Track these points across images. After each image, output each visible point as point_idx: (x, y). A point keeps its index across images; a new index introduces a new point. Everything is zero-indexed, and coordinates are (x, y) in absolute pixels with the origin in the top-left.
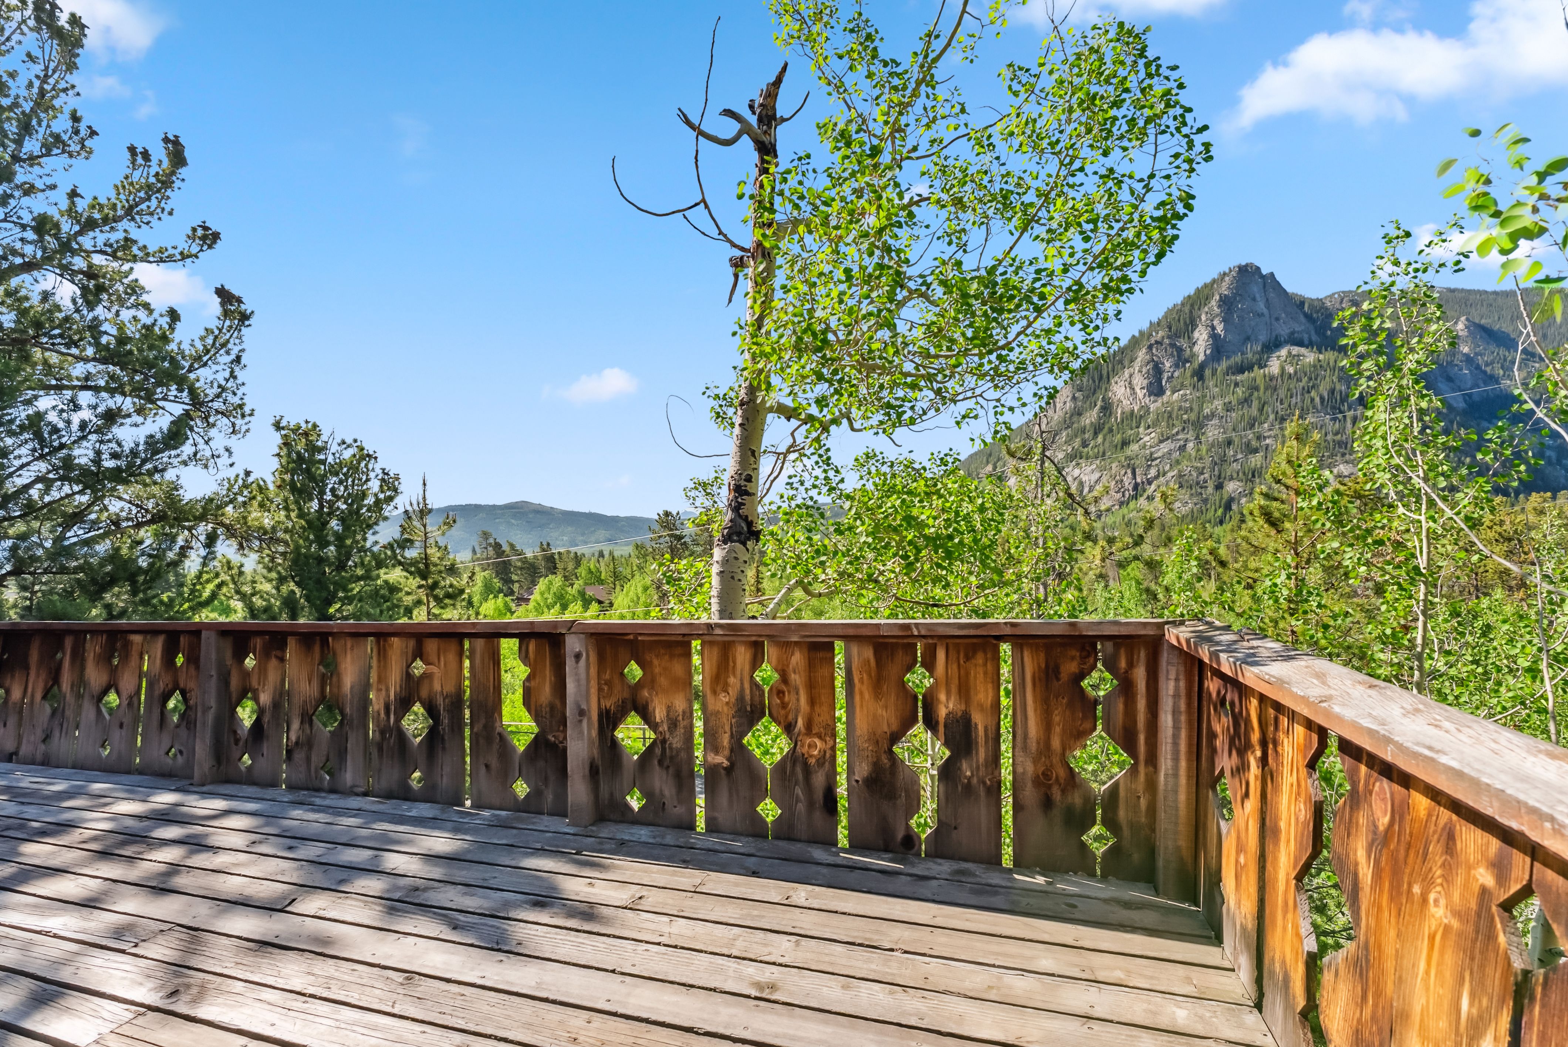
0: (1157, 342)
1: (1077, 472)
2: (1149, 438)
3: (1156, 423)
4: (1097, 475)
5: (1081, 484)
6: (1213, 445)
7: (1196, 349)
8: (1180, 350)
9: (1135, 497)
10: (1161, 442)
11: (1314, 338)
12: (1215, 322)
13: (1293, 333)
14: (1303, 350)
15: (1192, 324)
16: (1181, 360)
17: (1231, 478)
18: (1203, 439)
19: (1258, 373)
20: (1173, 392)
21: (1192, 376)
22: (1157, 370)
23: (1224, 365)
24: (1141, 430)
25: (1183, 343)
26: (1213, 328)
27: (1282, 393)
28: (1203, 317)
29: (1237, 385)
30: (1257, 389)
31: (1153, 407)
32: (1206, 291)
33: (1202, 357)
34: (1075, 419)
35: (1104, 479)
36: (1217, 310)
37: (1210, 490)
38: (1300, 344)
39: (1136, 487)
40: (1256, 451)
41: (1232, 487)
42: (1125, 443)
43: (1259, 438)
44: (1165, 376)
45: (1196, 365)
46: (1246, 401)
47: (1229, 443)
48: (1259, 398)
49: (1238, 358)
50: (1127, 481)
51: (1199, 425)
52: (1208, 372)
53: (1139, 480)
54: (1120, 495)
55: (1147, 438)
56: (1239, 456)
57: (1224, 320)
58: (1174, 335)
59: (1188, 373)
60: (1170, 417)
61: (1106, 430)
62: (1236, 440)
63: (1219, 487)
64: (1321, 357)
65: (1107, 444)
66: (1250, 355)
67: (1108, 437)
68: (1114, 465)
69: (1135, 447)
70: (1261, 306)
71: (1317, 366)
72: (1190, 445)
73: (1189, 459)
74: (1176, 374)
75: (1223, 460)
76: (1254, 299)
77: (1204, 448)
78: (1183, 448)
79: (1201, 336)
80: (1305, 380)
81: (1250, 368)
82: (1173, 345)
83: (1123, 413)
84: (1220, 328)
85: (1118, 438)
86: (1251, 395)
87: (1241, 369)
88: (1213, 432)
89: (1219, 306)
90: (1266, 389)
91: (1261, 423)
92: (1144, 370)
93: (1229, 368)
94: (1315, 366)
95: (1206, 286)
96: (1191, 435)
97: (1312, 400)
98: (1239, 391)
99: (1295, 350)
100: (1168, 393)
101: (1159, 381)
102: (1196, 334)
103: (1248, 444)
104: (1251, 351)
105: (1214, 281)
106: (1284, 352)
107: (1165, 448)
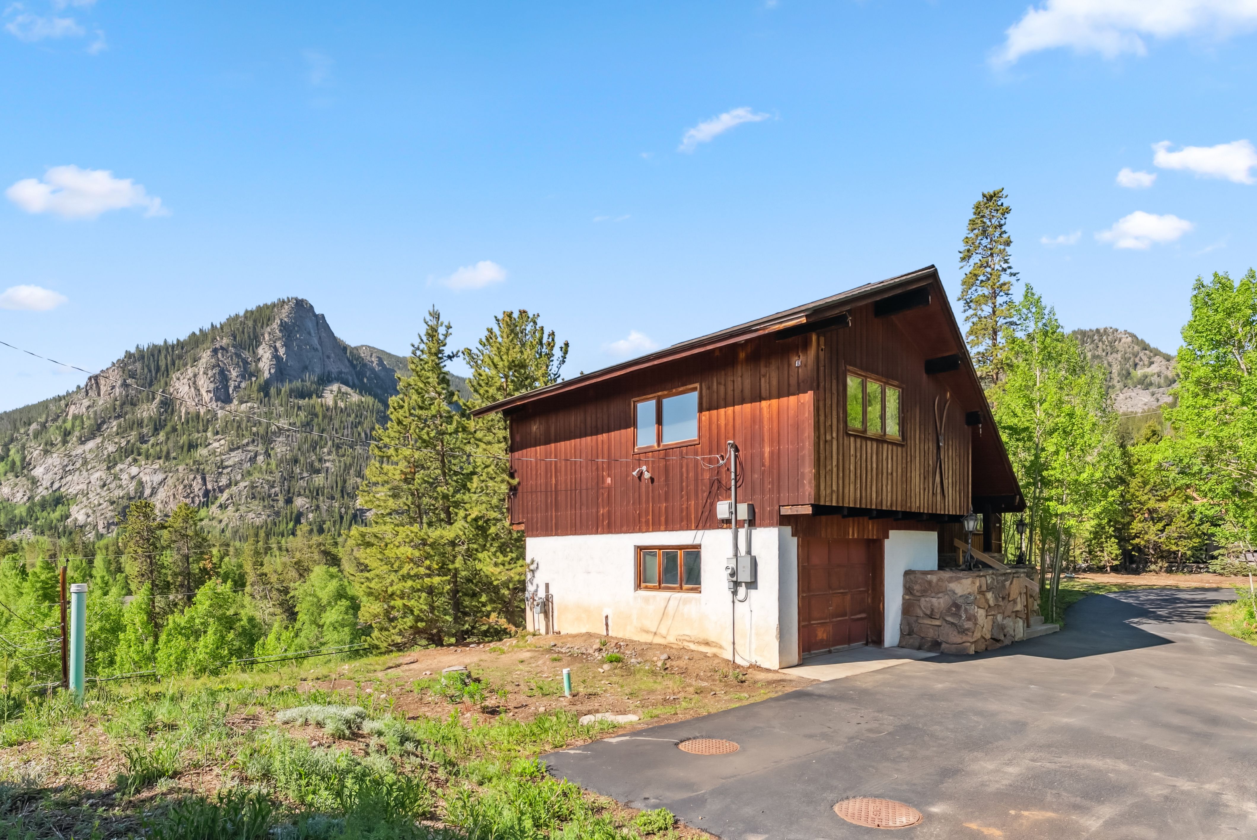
0: (222, 348)
1: (134, 470)
2: (218, 445)
3: (224, 431)
4: (160, 477)
5: (141, 484)
6: (281, 461)
7: (261, 365)
8: (246, 363)
9: (206, 504)
10: (231, 450)
11: (356, 381)
12: (278, 344)
13: (340, 373)
14: (349, 390)
15: (255, 341)
16: (248, 373)
17: (299, 495)
18: (272, 453)
19: (314, 400)
20: (241, 402)
21: (259, 391)
22: (223, 377)
23: (286, 387)
24: (209, 434)
25: (245, 354)
26: (276, 350)
27: (337, 423)
28: (267, 337)
29: (299, 408)
30: (316, 415)
31: (220, 413)
32: (268, 312)
33: (266, 375)
34: (128, 408)
35: (170, 481)
36: (278, 334)
37: (281, 503)
38: (346, 384)
39: (206, 493)
40: (318, 472)
41: (300, 502)
42: (192, 446)
43: (320, 460)
44: (232, 384)
45: (261, 380)
46: (307, 425)
47: (296, 461)
48: (319, 425)
49: (297, 384)
50: (197, 486)
51: (267, 439)
52: (273, 391)
53: (210, 487)
54: (188, 501)
55: (216, 445)
56: (305, 474)
57: (285, 345)
58: (240, 346)
59: (255, 388)
60: (239, 427)
61: (168, 428)
62: (302, 459)
63: (289, 501)
64: (363, 399)
65: (171, 444)
66: (308, 384)
67: (172, 437)
68: (181, 468)
69: (203, 452)
70: (315, 341)
71: (360, 405)
72: (260, 458)
73: (260, 471)
74: (243, 385)
75: (292, 476)
76: (309, 333)
77: (273, 463)
78: (253, 460)
79: (265, 353)
80: (353, 416)
81: (310, 396)
82: (238, 356)
83: (187, 413)
84: (282, 351)
85: (184, 439)
86: (312, 420)
87: (302, 394)
88: (280, 448)
89: (280, 331)
90: (324, 417)
91: (321, 448)
92: (210, 373)
93: (291, 391)
94: (359, 406)
95: (266, 306)
96: (260, 449)
97: (359, 434)
98: (302, 414)
99: (344, 388)
100: (235, 402)
101: (227, 387)
102: (260, 351)
103: (312, 465)
104: (309, 380)
105: (274, 305)
106: (335, 387)
107: (235, 457)
